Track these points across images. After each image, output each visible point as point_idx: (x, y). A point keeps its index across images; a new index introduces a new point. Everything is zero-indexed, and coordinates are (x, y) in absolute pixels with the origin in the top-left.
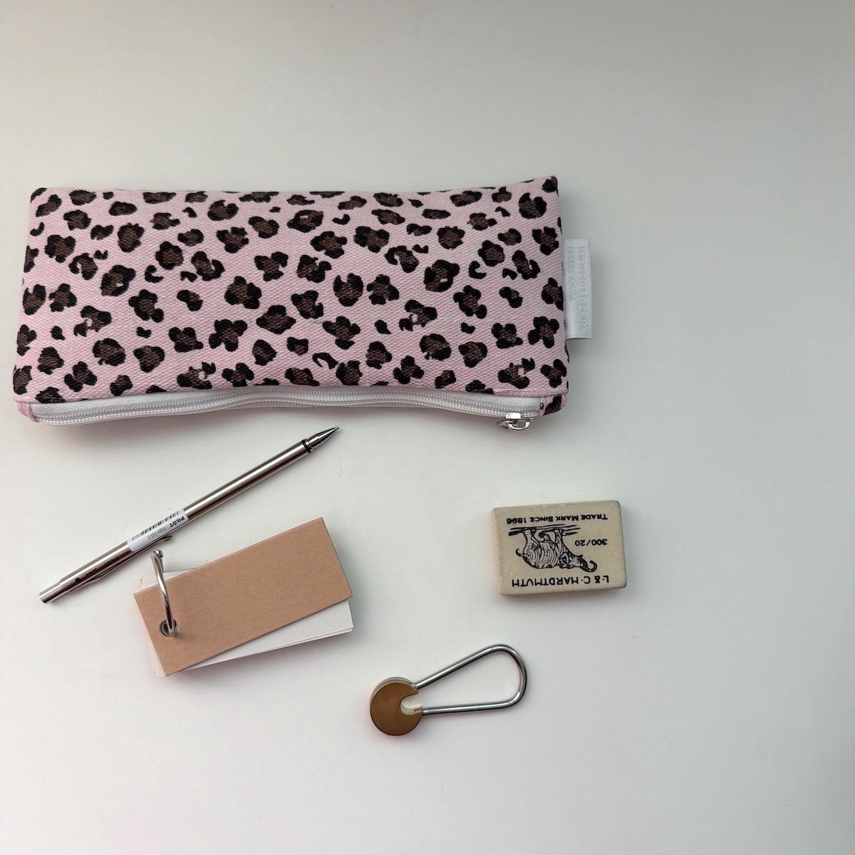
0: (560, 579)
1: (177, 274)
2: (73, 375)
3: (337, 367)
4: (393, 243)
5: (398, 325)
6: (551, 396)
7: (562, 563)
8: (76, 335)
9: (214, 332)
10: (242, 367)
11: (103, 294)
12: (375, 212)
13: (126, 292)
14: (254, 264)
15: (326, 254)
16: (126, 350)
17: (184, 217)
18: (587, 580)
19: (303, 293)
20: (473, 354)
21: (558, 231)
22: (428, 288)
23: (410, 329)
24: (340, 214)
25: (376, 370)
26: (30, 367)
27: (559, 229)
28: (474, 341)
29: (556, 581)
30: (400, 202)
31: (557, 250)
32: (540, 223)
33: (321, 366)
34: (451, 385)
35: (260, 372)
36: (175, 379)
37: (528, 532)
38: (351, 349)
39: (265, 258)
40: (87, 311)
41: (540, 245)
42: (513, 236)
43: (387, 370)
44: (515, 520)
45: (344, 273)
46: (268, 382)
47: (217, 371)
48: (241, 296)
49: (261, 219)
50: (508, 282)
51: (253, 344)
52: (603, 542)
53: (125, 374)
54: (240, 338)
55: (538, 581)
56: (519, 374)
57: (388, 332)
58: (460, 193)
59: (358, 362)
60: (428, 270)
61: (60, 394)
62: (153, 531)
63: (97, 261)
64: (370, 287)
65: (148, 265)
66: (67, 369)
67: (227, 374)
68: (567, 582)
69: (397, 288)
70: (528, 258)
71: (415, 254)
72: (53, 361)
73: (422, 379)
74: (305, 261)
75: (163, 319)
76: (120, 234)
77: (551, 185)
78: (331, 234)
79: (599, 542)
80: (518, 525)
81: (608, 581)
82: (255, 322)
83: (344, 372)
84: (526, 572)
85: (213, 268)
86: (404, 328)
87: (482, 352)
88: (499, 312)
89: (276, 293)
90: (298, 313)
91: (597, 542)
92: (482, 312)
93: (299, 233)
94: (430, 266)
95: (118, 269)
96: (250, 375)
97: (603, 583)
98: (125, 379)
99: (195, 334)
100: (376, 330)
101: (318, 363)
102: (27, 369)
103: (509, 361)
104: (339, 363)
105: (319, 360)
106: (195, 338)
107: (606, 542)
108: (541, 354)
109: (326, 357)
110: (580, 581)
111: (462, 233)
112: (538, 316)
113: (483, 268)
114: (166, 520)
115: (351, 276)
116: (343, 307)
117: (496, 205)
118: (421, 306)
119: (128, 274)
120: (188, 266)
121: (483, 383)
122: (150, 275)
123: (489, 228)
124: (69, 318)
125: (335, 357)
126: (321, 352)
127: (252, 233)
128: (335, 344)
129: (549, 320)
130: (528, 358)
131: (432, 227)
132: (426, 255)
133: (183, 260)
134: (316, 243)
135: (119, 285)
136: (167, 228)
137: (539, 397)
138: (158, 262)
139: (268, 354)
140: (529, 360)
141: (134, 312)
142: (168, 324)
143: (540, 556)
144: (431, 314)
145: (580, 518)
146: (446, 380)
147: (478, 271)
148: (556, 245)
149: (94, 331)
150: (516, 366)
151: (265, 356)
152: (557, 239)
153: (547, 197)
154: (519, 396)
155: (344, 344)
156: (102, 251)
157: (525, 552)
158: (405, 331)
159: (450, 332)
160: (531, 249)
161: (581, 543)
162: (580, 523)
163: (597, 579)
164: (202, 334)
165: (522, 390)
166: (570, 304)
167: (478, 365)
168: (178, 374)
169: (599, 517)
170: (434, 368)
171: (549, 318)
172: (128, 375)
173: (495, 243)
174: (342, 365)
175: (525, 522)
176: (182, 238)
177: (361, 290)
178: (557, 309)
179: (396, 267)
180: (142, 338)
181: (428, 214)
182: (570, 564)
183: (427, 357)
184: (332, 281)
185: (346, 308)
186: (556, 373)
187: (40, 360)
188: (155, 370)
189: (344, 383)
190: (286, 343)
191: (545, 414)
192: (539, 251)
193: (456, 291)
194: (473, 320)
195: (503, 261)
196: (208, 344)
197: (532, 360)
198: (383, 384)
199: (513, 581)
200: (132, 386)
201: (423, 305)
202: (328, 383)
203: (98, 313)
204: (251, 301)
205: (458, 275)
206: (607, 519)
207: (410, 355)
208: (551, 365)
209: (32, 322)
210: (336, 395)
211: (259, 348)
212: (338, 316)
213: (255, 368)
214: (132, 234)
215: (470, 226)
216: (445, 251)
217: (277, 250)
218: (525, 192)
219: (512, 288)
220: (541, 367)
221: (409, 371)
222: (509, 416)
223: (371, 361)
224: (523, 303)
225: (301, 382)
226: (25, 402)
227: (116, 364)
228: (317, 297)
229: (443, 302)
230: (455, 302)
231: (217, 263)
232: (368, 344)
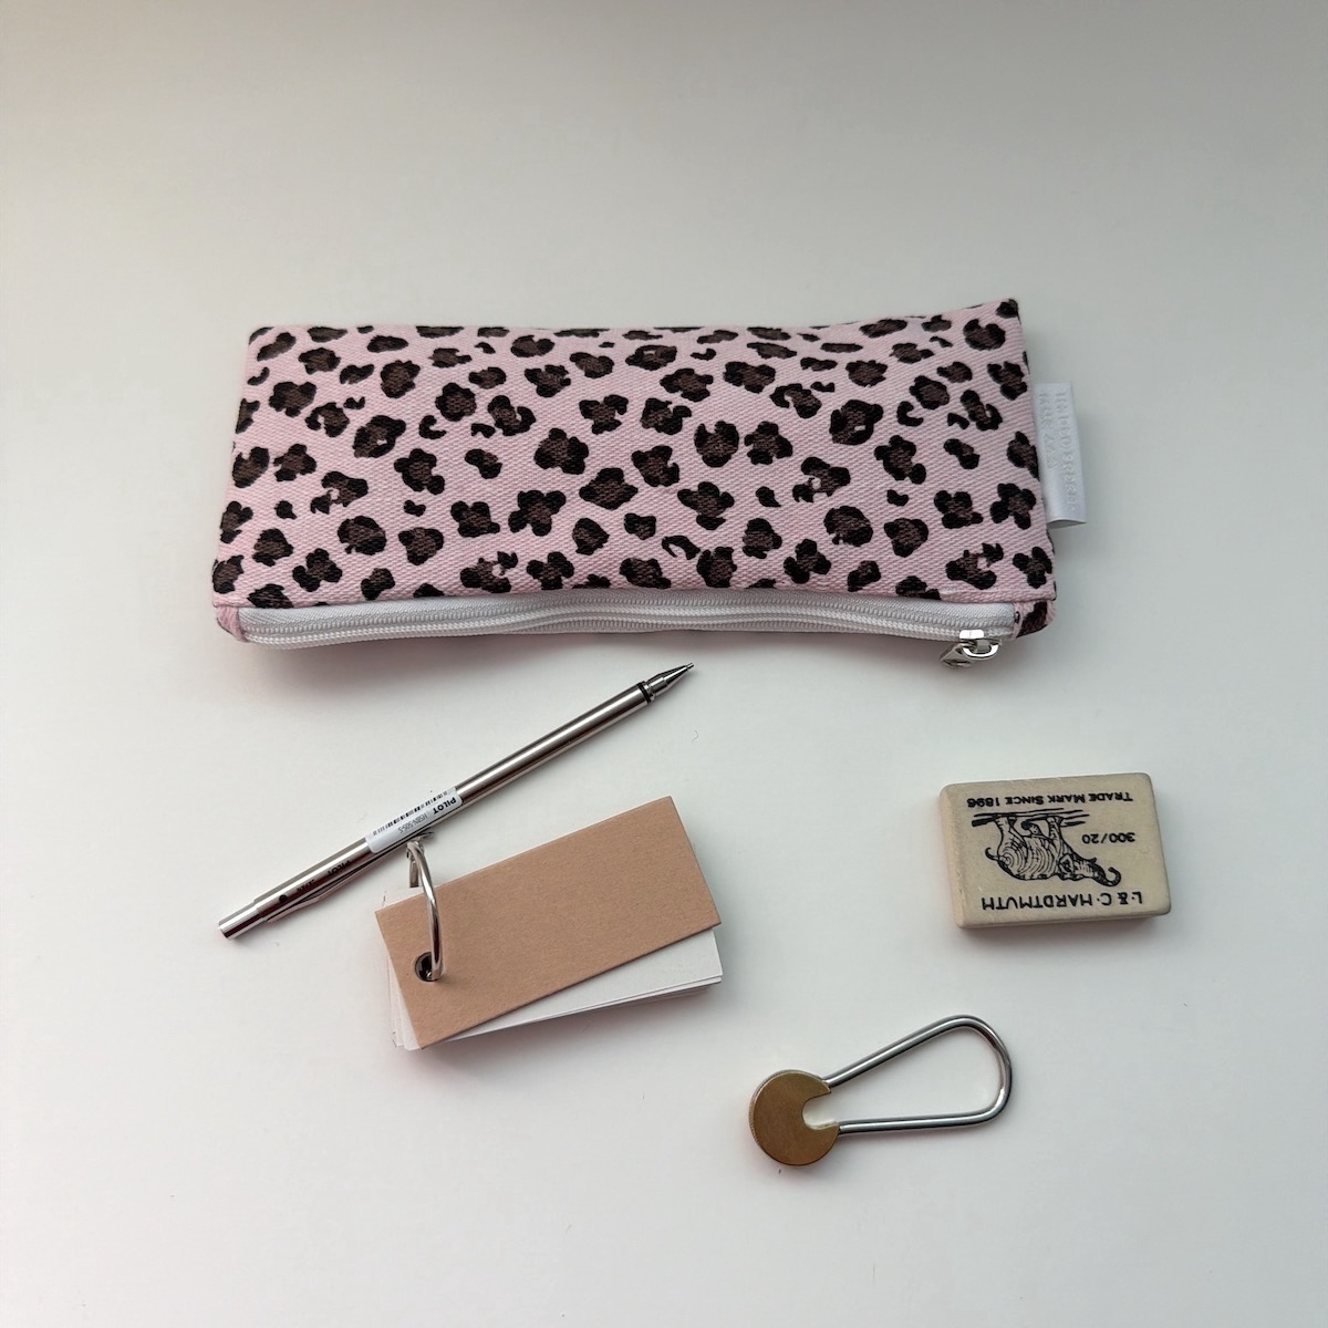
0: (1061, 897)
1: (466, 428)
2: (306, 567)
3: (698, 556)
4: (782, 380)
5: (791, 494)
6: (1031, 601)
8: (314, 512)
9: (517, 508)
10: (556, 558)
11: (356, 455)
12: (750, 345)
13: (392, 452)
14: (579, 411)
15: (682, 396)
16: (387, 533)
17: (477, 354)
18: (1106, 899)
19: (650, 449)
20: (907, 536)
21: (1024, 368)
22: (836, 440)
23: (809, 499)
24: (702, 349)
25: (758, 560)
26: (241, 557)
27: (1026, 367)
28: (908, 517)
29: (1055, 900)
30: (786, 336)
31: (1024, 395)
32: (998, 356)
33: (674, 555)
34: (872, 584)
35: (583, 565)
36: (458, 574)
37: (1003, 821)
38: (721, 530)
39: (596, 403)
40: (332, 479)
41: (999, 385)
42: (959, 371)
43: (774, 562)
44: (980, 802)
45: (711, 420)
46: (597, 582)
47: (520, 563)
48: (558, 456)
49: (588, 356)
50: (956, 432)
51: (573, 524)
52: (1129, 837)
53: (384, 567)
54: (555, 518)
55: (1026, 900)
56: (979, 567)
57: (777, 505)
58: (874, 322)
59: (730, 548)
60: (835, 414)
61: (286, 594)
62: (407, 820)
63: (348, 412)
64: (749, 439)
65: (423, 415)
66: (298, 559)
67: (534, 568)
68: (1074, 902)
69: (790, 440)
70: (985, 401)
71: (815, 393)
72: (275, 547)
73: (828, 576)
74: (653, 406)
75: (443, 489)
76: (384, 375)
77: (1009, 309)
78: (688, 372)
80: (987, 809)
81: (1141, 902)
82: (577, 493)
83: (710, 563)
84: (1005, 887)
85: (519, 417)
86: (800, 498)
87: (921, 534)
88: (945, 474)
89: (610, 450)
90: (642, 478)
91: (1118, 837)
92: (919, 475)
93: (643, 371)
94: (839, 408)
95: (380, 421)
96: (568, 570)
98: (384, 574)
99: (489, 512)
100: (758, 502)
101: (670, 551)
102: (236, 561)
103: (963, 548)
104: (702, 550)
105: (671, 546)
106: (489, 517)
107: (1134, 837)
108: (1012, 538)
109: (682, 541)
110: (1094, 901)
111: (883, 368)
112: (1005, 482)
114: (427, 804)
115: (721, 424)
116: (708, 468)
117: (932, 334)
118: (826, 466)
119: (394, 428)
120: (483, 416)
121: (922, 580)
122: (426, 428)
123: (923, 360)
124: (305, 488)
125: (695, 541)
126: (675, 534)
127: (575, 372)
128: (695, 523)
129: (1021, 489)
130: (992, 543)
131: (837, 361)
132: (832, 394)
133: (476, 408)
134: (669, 383)
135: (380, 442)
136: (453, 365)
137: (1012, 602)
138: (439, 411)
139: (596, 538)
140: (994, 546)
141: (401, 480)
142: (450, 496)
143: (1026, 859)
144: (841, 477)
145: (1088, 798)
146: (865, 576)
148: (1024, 388)
149: (340, 506)
150: (974, 555)
151: (592, 541)
152: (1024, 380)
153: (1005, 323)
154: (980, 602)
155: (710, 522)
156: (357, 399)
157: (1001, 854)
158: (802, 502)
159: (871, 504)
160: (990, 392)
161: (1092, 839)
162: (1088, 807)
163: (1123, 898)
164: (500, 512)
165: (985, 591)
166: (1049, 471)
167: (915, 553)
168: (462, 568)
169: (1119, 797)
170: (846, 558)
171: (1022, 486)
172: (389, 568)
173: (934, 380)
174: (707, 553)
175: (998, 805)
176: (474, 378)
177: (735, 444)
178: (1031, 475)
179: (788, 411)
180: (412, 516)
181: (829, 347)
182: (1077, 872)
183: (836, 541)
184: (693, 432)
185: (714, 470)
186: (1036, 567)
187: (256, 547)
188: (429, 562)
189: (709, 583)
190: (623, 521)
191: (1022, 633)
192: (999, 393)
193: (878, 444)
194: (904, 487)
195: (947, 402)
196: (507, 526)
197: (998, 545)
198: (767, 584)
199: (983, 900)
200: (393, 584)
201: (829, 465)
202: (685, 581)
203: (347, 481)
204: (574, 463)
205: (881, 421)
206: (1131, 800)
207: (810, 538)
208: (1029, 554)
209: (245, 497)
210: (694, 606)
211: (583, 531)
212: (701, 481)
213: (576, 559)
214: (402, 374)
215: (895, 359)
216: (860, 389)
217: (612, 392)
218: (971, 318)
219: (963, 442)
220: (1013, 556)
221: (811, 561)
222: (965, 634)
223: (750, 547)
224: (980, 462)
225: (644, 580)
226: (231, 606)
227: (372, 553)
228: (670, 455)
229: (859, 460)
230: (878, 459)
231: (524, 411)
232: (746, 522)
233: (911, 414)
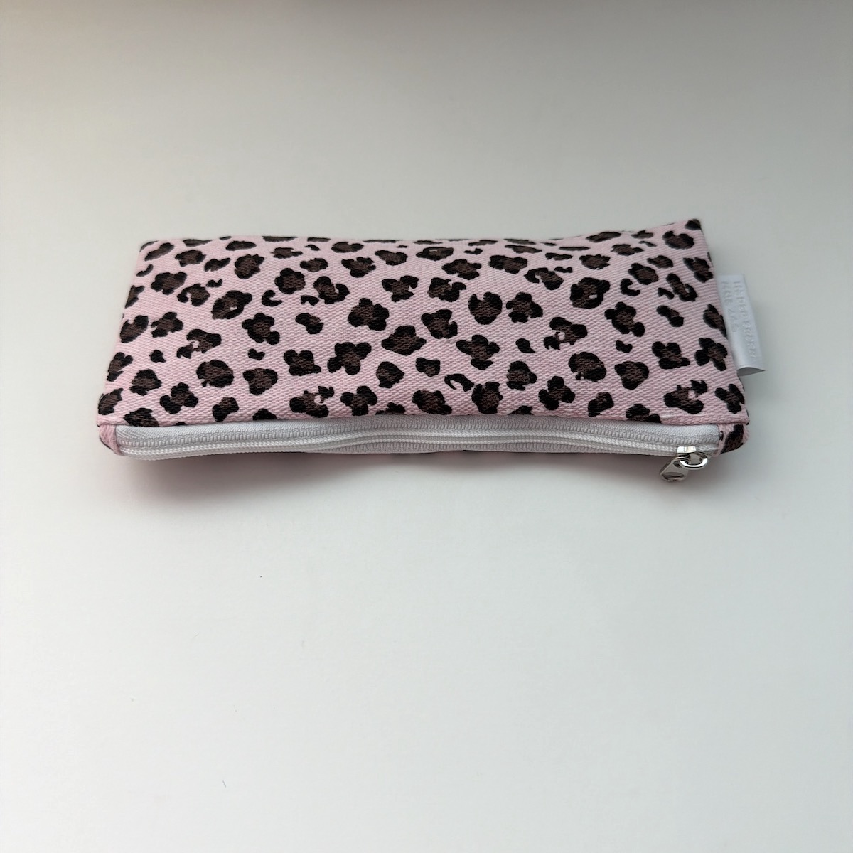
1: (297, 298)
2: (170, 396)
3: (472, 389)
4: (532, 266)
5: (543, 343)
6: (731, 423)
8: (179, 358)
9: (334, 355)
10: (364, 390)
11: (213, 318)
12: (508, 247)
13: (241, 315)
14: (382, 286)
15: (459, 276)
16: (234, 371)
17: (307, 250)
19: (435, 312)
20: (633, 375)
22: (575, 305)
23: (557, 347)
24: (473, 248)
25: (519, 392)
26: (121, 389)
27: (710, 262)
28: (633, 361)
31: (711, 280)
32: (691, 253)
33: (454, 388)
34: (607, 410)
35: (384, 395)
36: (288, 402)
38: (489, 370)
39: (395, 281)
40: (195, 334)
42: (663, 261)
43: (531, 394)
45: (481, 292)
46: (395, 409)
47: (336, 394)
48: (366, 318)
49: (388, 252)
50: (665, 301)
51: (377, 366)
53: (231, 396)
54: (363, 362)
56: (690, 398)
57: (532, 351)
58: (596, 233)
59: (497, 383)
60: (574, 288)
61: (153, 416)
63: (209, 290)
64: (509, 305)
65: (266, 290)
66: (165, 390)
67: (347, 398)
69: (540, 305)
70: (683, 281)
71: (558, 273)
72: (147, 381)
73: (573, 404)
74: (437, 283)
75: (279, 341)
76: (238, 264)
77: (694, 225)
78: (463, 261)
82: (380, 343)
83: (482, 394)
85: (337, 291)
86: (550, 347)
87: (644, 373)
88: (659, 330)
89: (403, 314)
90: (429, 333)
92: (639, 330)
93: (429, 261)
94: (577, 283)
95: (233, 294)
96: (373, 399)
98: (231, 401)
99: (313, 358)
100: (517, 349)
101: (451, 385)
102: (117, 392)
103: (677, 383)
104: (476, 384)
105: (452, 382)
106: (313, 361)
108: (713, 376)
109: (460, 378)
111: (607, 259)
112: (704, 337)
113: (636, 284)
115: (488, 295)
116: (479, 325)
117: (640, 240)
118: (569, 323)
119: (243, 299)
120: (309, 290)
121: (646, 407)
122: (267, 299)
123: (636, 254)
124: (174, 341)
125: (470, 378)
126: (455, 373)
127: (379, 262)
128: (470, 365)
129: (716, 343)
130: (698, 380)
131: (572, 255)
132: (571, 274)
133: (305, 285)
134: (448, 268)
135: (232, 309)
136: (289, 257)
138: (277, 287)
139: (394, 376)
140: (700, 382)
141: (247, 334)
142: (283, 346)
144: (580, 331)
146: (601, 404)
148: (711, 275)
149: (200, 352)
150: (685, 389)
151: (391, 378)
152: (710, 270)
153: (692, 234)
154: (692, 424)
155: (481, 364)
156: (216, 280)
158: (551, 349)
159: (604, 351)
160: (688, 276)
164: (321, 358)
165: (695, 415)
167: (639, 387)
168: (291, 397)
170: (586, 391)
171: (716, 341)
172: (235, 397)
173: (647, 267)
174: (479, 386)
176: (303, 265)
177: (499, 308)
178: (721, 334)
179: (538, 285)
180: (254, 360)
181: (566, 249)
183: (578, 378)
184: (468, 300)
185: (483, 326)
186: (733, 398)
187: (133, 382)
188: (265, 393)
189: (481, 410)
190: (414, 363)
191: (725, 450)
192: (694, 277)
193: (607, 308)
194: (629, 339)
195: (657, 281)
196: (326, 368)
197: (703, 382)
198: (525, 410)
200: (238, 408)
201: (571, 323)
202: (462, 408)
203: (206, 335)
204: (378, 322)
205: (609, 292)
207: (558, 375)
208: (727, 389)
209: (127, 349)
210: (469, 430)
211: (384, 371)
212: (474, 334)
213: (379, 391)
214: (251, 263)
215: (615, 253)
216: (591, 271)
217: (406, 274)
218: (669, 230)
219: (670, 308)
220: (715, 390)
221: (557, 393)
222: (681, 450)
223: (512, 382)
224: (685, 323)
225: (431, 407)
226: (110, 424)
227: (222, 386)
228: (451, 316)
229: (594, 319)
230: (608, 319)
231: (341, 286)
232: (509, 364)
233: (631, 287)
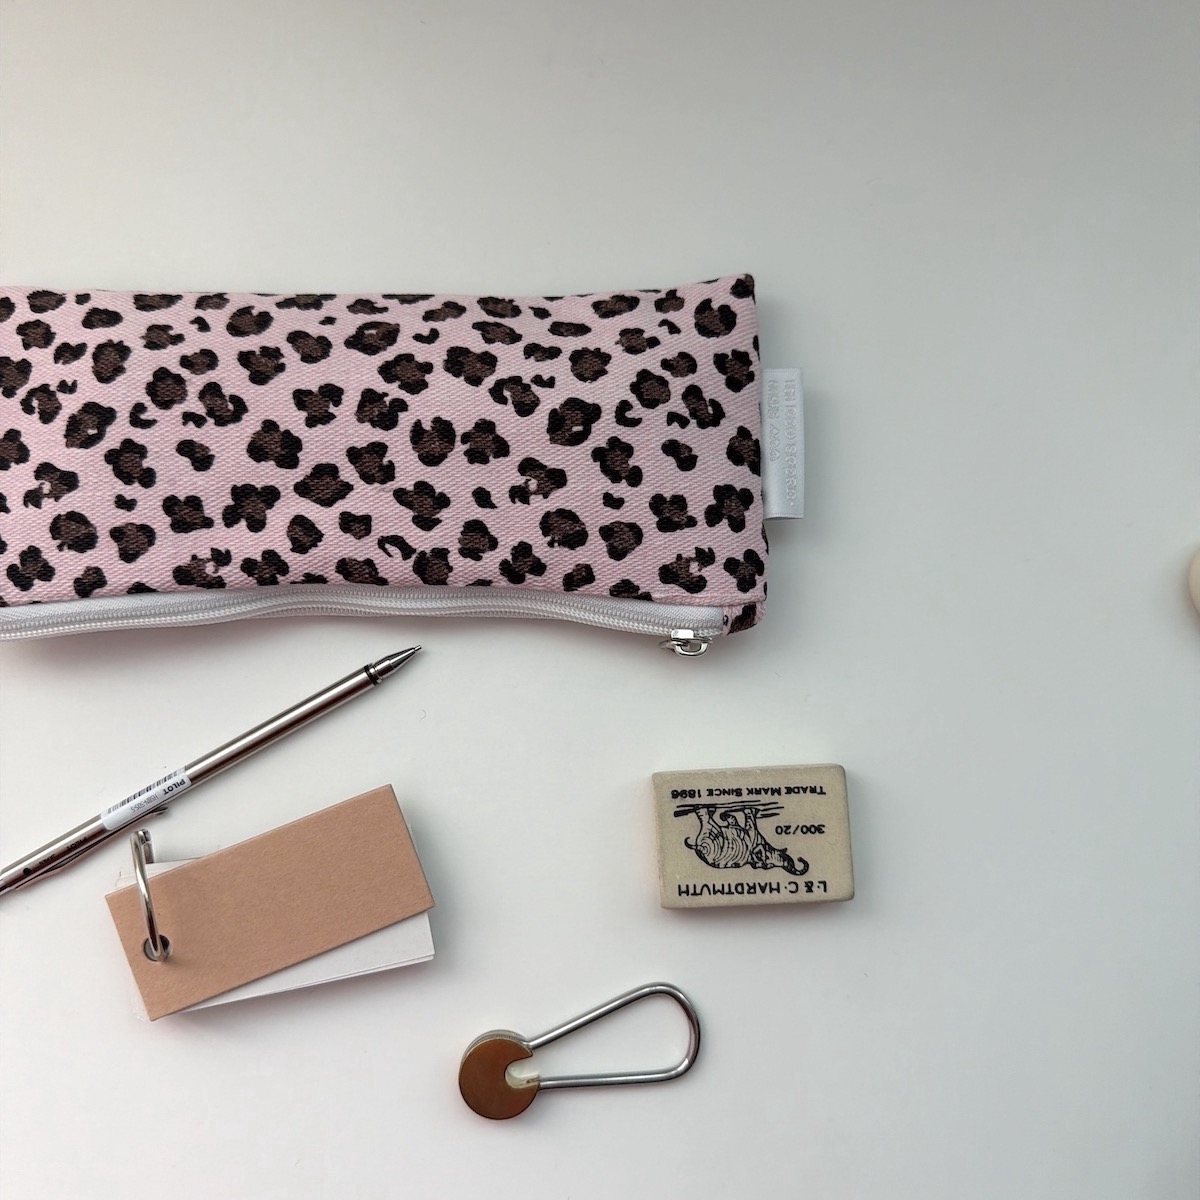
0: (751, 885)
1: (177, 416)
2: (19, 565)
3: (414, 557)
4: (502, 372)
5: (507, 495)
6: (740, 604)
7: (756, 860)
8: (27, 506)
9: (231, 502)
10: (270, 556)
11: (67, 446)
12: (478, 326)
13: (102, 443)
14: (292, 401)
15: (400, 387)
16: (98, 529)
17: (191, 332)
18: (793, 887)
19: (365, 445)
20: (621, 540)
21: (753, 356)
22: (553, 440)
23: (525, 500)
24: (425, 329)
25: (473, 562)
27: (756, 353)
28: (623, 521)
29: (746, 888)
30: (516, 311)
31: (751, 384)
32: (725, 344)
33: (390, 556)
34: (587, 587)
35: (298, 563)
36: (170, 573)
37: (703, 812)
38: (437, 531)
39: (310, 392)
40: (45, 470)
41: (724, 377)
42: (683, 364)
44: (683, 794)
45: (427, 416)
46: (311, 579)
47: (234, 560)
48: (271, 450)
49: (306, 335)
50: (675, 432)
51: (288, 521)
52: (819, 829)
53: (95, 565)
54: (270, 513)
55: (718, 887)
56: (691, 571)
57: (493, 506)
58: (607, 297)
59: (447, 550)
60: (553, 413)
62: (139, 800)
63: (61, 396)
64: (466, 438)
65: (134, 402)
66: (12, 557)
67: (248, 566)
68: (763, 890)
69: (506, 439)
70: (707, 396)
71: (535, 388)
73: (543, 577)
74: (369, 397)
75: (155, 482)
76: (96, 357)
77: (744, 288)
78: (408, 358)
79: (813, 830)
80: (689, 801)
81: (825, 891)
82: (292, 488)
83: (426, 564)
84: (697, 873)
85: (231, 407)
86: (516, 500)
87: (636, 538)
88: (662, 476)
89: (324, 445)
90: (357, 475)
91: (809, 829)
92: (635, 477)
93: (361, 356)
94: (558, 407)
95: (91, 408)
96: (284, 568)
97: (818, 894)
98: (96, 573)
99: (201, 506)
100: (474, 503)
101: (385, 550)
103: (676, 552)
104: (418, 551)
105: (387, 546)
106: (202, 512)
107: (823, 829)
108: (724, 542)
109: (397, 541)
110: (782, 888)
111: (606, 358)
112: (721, 484)
113: (637, 410)
114: (158, 783)
115: (437, 421)
116: (424, 467)
117: (661, 316)
118: (543, 467)
119: (105, 416)
120: (193, 404)
121: (636, 583)
122: (137, 418)
123: (648, 350)
124: (18, 480)
125: (411, 542)
126: (391, 534)
127: (291, 356)
128: (412, 523)
129: (738, 489)
130: (705, 547)
131: (561, 348)
132: (552, 390)
133: (187, 395)
134: (387, 372)
135: (92, 432)
136: (163, 346)
137: (721, 606)
138: (149, 398)
139: (311, 536)
140: (707, 550)
141: (112, 472)
142: (161, 490)
143: (722, 848)
144: (557, 478)
145: (784, 791)
146: (579, 578)
147: (630, 414)
148: (751, 377)
149: (52, 500)
150: (686, 559)
151: (306, 540)
152: (751, 368)
153: (738, 305)
154: (690, 604)
155: (426, 523)
156: (69, 382)
157: (699, 843)
158: (519, 504)
159: (586, 507)
160: (711, 382)
161: (784, 830)
162: (783, 799)
163: (809, 887)
164: (214, 506)
165: (695, 595)
166: (772, 466)
167: (629, 557)
168: (175, 566)
169: (813, 790)
170: (561, 561)
171: (738, 486)
172: (101, 567)
173: (657, 374)
174: (423, 553)
175: (700, 796)
176: (185, 362)
177: (452, 442)
178: (750, 473)
179: (505, 407)
180: (123, 511)
181: (557, 329)
182: (768, 862)
183: (551, 544)
184: (409, 428)
185: (430, 469)
186: (746, 571)
188: (141, 560)
189: (425, 581)
190: (337, 520)
191: (731, 632)
192: (723, 386)
193: (595, 445)
194: (621, 489)
195: (668, 400)
196: (221, 521)
197: (710, 549)
198: (483, 584)
199: (679, 886)
200: (105, 582)
201: (546, 466)
202: (401, 580)
203: (59, 473)
204: (287, 458)
205: (599, 422)
206: (825, 793)
207: (526, 540)
208: (740, 558)
211: (298, 528)
212: (417, 480)
213: (291, 558)
214: (112, 356)
215: (620, 348)
216: (580, 384)
217: (326, 381)
218: (705, 297)
219: (682, 442)
220: (724, 561)
221: (523, 565)
222: (677, 634)
223: (465, 549)
224: (698, 463)
225: (360, 579)
227: (82, 550)
228: (385, 452)
229: (576, 461)
230: (595, 461)
231: (236, 400)
232: (463, 523)
